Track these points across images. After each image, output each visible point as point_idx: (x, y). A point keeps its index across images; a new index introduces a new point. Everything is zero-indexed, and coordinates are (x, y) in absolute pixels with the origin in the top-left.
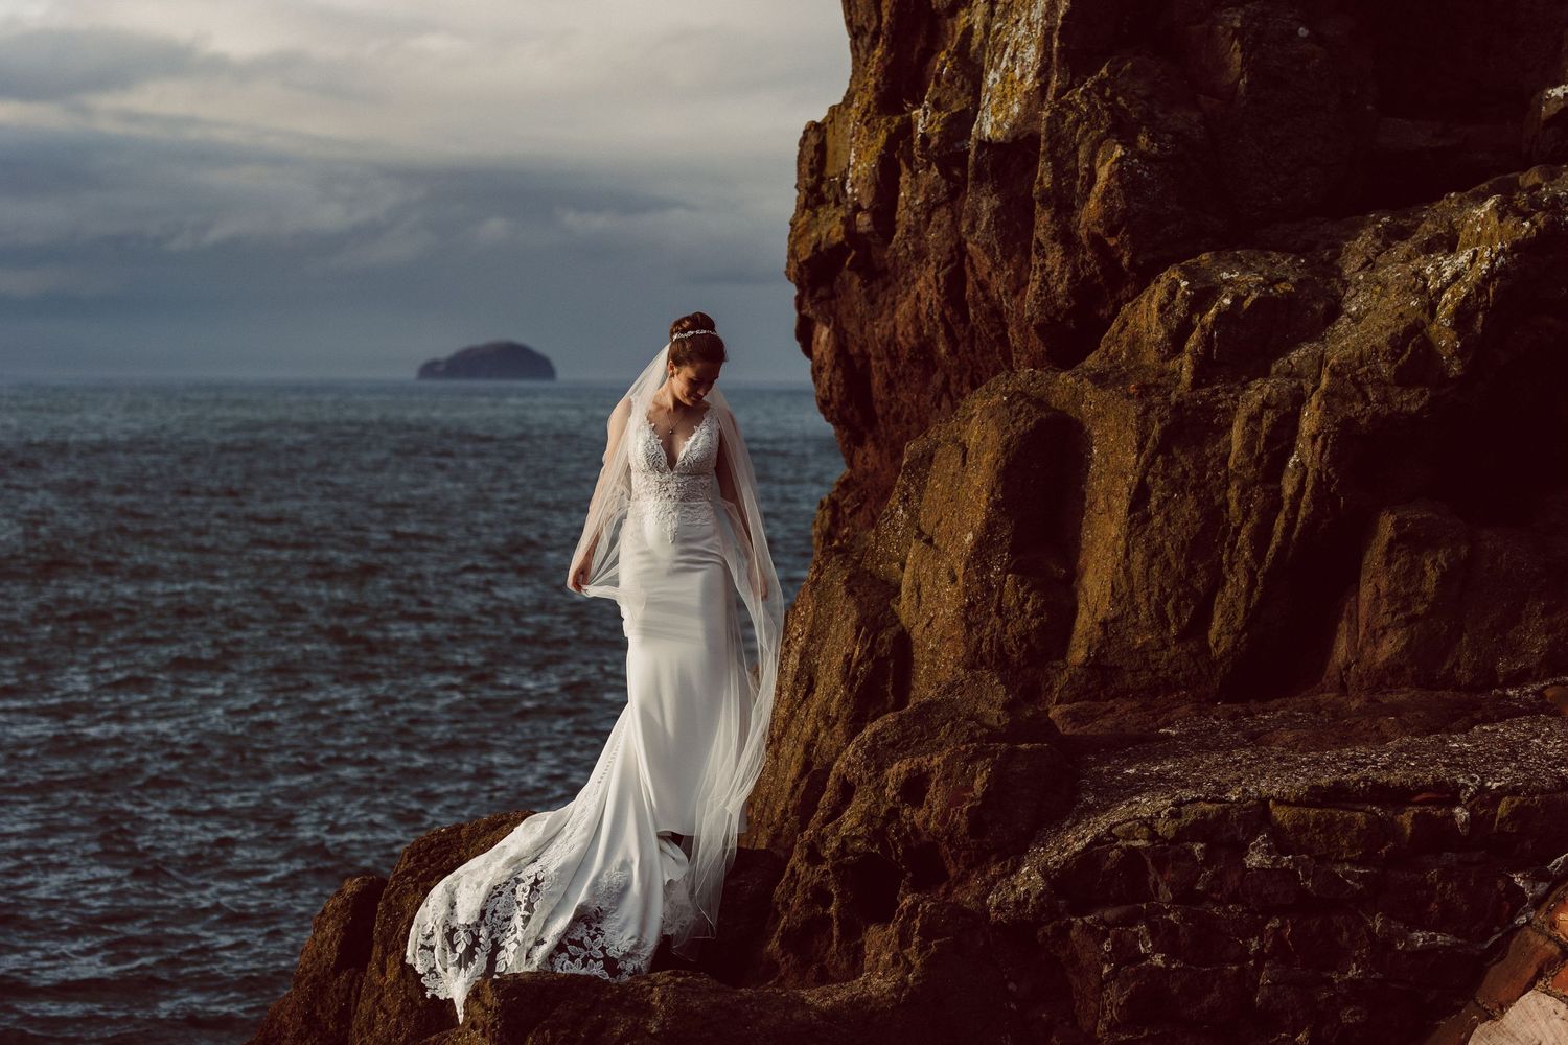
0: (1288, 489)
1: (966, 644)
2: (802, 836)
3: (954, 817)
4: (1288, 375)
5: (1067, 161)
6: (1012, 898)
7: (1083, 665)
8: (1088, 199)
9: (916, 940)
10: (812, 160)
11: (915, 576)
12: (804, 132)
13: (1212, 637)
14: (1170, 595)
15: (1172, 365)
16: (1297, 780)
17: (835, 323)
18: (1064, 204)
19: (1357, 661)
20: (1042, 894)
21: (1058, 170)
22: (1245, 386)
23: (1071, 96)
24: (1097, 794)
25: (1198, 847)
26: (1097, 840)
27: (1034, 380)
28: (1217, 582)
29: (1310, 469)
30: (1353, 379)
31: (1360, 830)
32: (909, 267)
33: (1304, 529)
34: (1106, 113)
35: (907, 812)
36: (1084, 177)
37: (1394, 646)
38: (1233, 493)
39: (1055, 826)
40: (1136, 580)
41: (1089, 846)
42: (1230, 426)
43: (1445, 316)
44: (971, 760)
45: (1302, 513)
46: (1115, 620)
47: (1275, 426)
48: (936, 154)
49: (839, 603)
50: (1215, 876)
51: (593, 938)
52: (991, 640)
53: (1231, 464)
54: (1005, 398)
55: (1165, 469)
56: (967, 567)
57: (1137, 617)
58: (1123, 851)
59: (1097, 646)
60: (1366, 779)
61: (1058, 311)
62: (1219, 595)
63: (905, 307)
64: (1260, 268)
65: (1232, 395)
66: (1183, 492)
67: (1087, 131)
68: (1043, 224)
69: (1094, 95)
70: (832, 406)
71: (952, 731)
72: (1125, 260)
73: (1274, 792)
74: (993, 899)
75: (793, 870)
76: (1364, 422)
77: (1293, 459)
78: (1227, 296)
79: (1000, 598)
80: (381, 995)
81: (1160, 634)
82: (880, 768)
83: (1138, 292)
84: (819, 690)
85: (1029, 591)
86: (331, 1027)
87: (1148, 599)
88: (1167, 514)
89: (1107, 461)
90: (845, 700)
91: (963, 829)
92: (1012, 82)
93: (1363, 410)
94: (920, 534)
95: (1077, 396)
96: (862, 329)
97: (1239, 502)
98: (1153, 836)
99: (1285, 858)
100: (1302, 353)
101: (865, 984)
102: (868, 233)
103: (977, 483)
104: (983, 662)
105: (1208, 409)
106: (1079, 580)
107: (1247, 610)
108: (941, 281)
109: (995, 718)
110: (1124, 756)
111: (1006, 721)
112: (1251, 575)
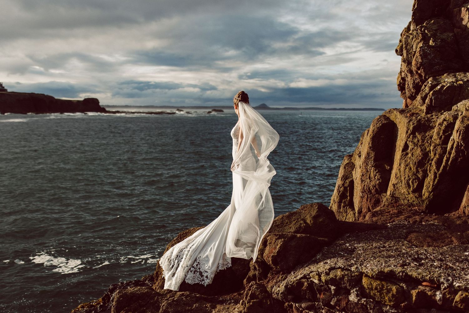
0: (449, 147)
1: (362, 186)
3: (269, 257)
4: (456, 110)
5: (410, 50)
7: (389, 196)
11: (356, 165)
13: (423, 192)
14: (411, 178)
15: (423, 107)
18: (410, 62)
19: (468, 206)
20: (282, 293)
21: (408, 52)
22: (441, 114)
25: (333, 288)
26: (305, 276)
28: (425, 175)
29: (456, 141)
33: (452, 160)
34: (420, 35)
38: (432, 148)
40: (402, 173)
41: (302, 278)
42: (435, 126)
45: (452, 155)
46: (396, 184)
47: (446, 127)
50: (338, 300)
53: (433, 138)
55: (413, 139)
56: (363, 164)
57: (402, 184)
61: (413, 93)
65: (437, 117)
66: (417, 146)
67: (415, 41)
68: (405, 68)
69: (419, 30)
72: (423, 77)
74: (274, 289)
77: (452, 138)
78: (440, 86)
79: (370, 174)
81: (408, 190)
85: (377, 173)
88: (412, 153)
89: (400, 136)
90: (338, 197)
91: (271, 262)
94: (359, 154)
95: (396, 117)
97: (433, 151)
98: (320, 280)
99: (363, 299)
100: (461, 104)
103: (368, 141)
105: (429, 120)
106: (393, 170)
107: (433, 185)
109: (309, 220)
111: (312, 222)
112: (435, 174)
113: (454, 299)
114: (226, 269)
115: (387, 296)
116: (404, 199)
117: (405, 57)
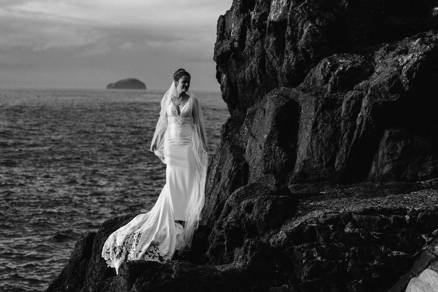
0: (358, 123)
1: (264, 167)
2: (216, 222)
3: (260, 217)
4: (358, 90)
5: (295, 27)
6: (277, 240)
7: (298, 173)
8: (301, 38)
9: (249, 252)
10: (221, 26)
11: (250, 147)
12: (219, 18)
13: (336, 165)
14: (324, 153)
15: (325, 86)
16: (360, 207)
17: (227, 74)
18: (294, 39)
19: (377, 173)
20: (286, 239)
21: (292, 30)
22: (346, 93)
23: (296, 8)
24: (302, 210)
25: (331, 226)
26: (302, 224)
27: (285, 91)
28: (337, 149)
29: (365, 117)
30: (377, 91)
31: (378, 222)
32: (249, 58)
33: (363, 134)
34: (307, 13)
35: (247, 215)
36: (300, 32)
37: (388, 169)
38: (342, 124)
39: (290, 219)
40: (314, 149)
41: (299, 225)
42: (341, 104)
43: (404, 73)
44: (266, 200)
45: (362, 130)
48: (257, 25)
49: (228, 155)
50: (335, 235)
51: (156, 251)
52: (272, 165)
53: (342, 115)
54: (276, 96)
55: (323, 116)
56: (265, 144)
57: (314, 159)
58: (309, 227)
59: (302, 168)
60: (380, 207)
61: (292, 70)
62: (338, 153)
63: (248, 69)
64: (351, 59)
65: (342, 96)
66: (328, 123)
67: (301, 19)
68: (288, 45)
69: (303, 8)
70: (226, 98)
71: (260, 192)
72: (312, 56)
73: (353, 210)
74: (271, 240)
75: (214, 231)
76: (380, 104)
77: (360, 114)
78: (341, 67)
79: (274, 154)
80: (94, 266)
81: (321, 164)
82: (239, 202)
83: (315, 65)
84: (222, 179)
86: (80, 275)
87: (317, 154)
88: (323, 130)
89: (306, 114)
90: (229, 183)
91: (263, 220)
92: (279, 4)
93: (380, 100)
94: (252, 135)
95: (297, 95)
96: (235, 75)
97: (344, 126)
98: (318, 223)
99: (356, 229)
100: (363, 83)
101: (234, 265)
102: (237, 47)
103: (268, 120)
104: (269, 172)
106: (297, 148)
107: (346, 158)
108: (258, 61)
109: (273, 188)
110: (310, 200)
111: (276, 189)
112: (347, 148)
113: (417, 218)
115: (373, 224)
116: (314, 175)
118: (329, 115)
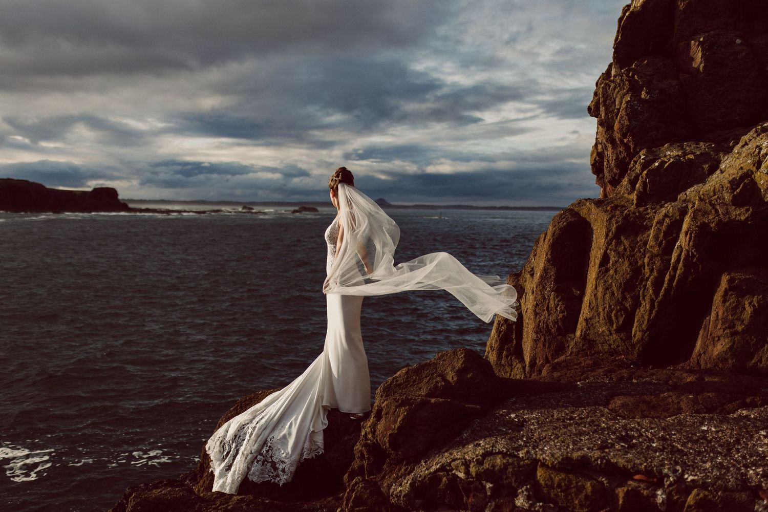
0: (673, 260)
1: (535, 322)
3: (384, 437)
5: (611, 106)
7: (580, 338)
11: (526, 289)
13: (633, 332)
14: (614, 309)
15: (631, 196)
20: (406, 494)
21: (607, 110)
22: (661, 206)
25: (489, 486)
26: (443, 467)
28: (637, 304)
29: (684, 249)
30: (710, 202)
33: (679, 279)
34: (627, 83)
37: (723, 347)
38: (646, 260)
39: (440, 449)
40: (599, 300)
41: (438, 470)
42: (651, 226)
43: (765, 167)
44: (399, 406)
45: (678, 272)
46: (590, 319)
47: (669, 226)
50: (497, 506)
51: (268, 451)
52: (544, 321)
53: (648, 245)
55: (616, 246)
56: (537, 288)
57: (599, 318)
59: (584, 330)
62: (638, 311)
65: (654, 211)
66: (623, 258)
67: (619, 91)
68: (603, 135)
69: (624, 75)
72: (632, 149)
73: (542, 457)
74: (392, 489)
76: (713, 225)
77: (678, 244)
78: (657, 161)
79: (548, 303)
81: (608, 328)
85: (559, 301)
87: (604, 310)
88: (616, 269)
89: (597, 242)
90: (496, 342)
93: (713, 218)
94: (532, 271)
95: (589, 211)
97: (649, 264)
98: (467, 472)
99: (538, 504)
100: (692, 190)
103: (544, 250)
104: (541, 332)
105: (642, 217)
106: (585, 297)
107: (649, 320)
109: (451, 377)
111: (455, 379)
112: (652, 302)
113: (686, 501)
114: (314, 457)
115: (577, 498)
116: (603, 343)
117: (603, 118)
118: (626, 243)
